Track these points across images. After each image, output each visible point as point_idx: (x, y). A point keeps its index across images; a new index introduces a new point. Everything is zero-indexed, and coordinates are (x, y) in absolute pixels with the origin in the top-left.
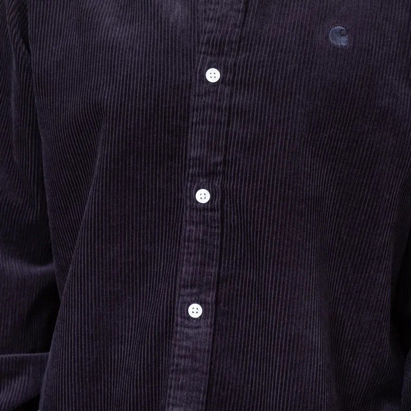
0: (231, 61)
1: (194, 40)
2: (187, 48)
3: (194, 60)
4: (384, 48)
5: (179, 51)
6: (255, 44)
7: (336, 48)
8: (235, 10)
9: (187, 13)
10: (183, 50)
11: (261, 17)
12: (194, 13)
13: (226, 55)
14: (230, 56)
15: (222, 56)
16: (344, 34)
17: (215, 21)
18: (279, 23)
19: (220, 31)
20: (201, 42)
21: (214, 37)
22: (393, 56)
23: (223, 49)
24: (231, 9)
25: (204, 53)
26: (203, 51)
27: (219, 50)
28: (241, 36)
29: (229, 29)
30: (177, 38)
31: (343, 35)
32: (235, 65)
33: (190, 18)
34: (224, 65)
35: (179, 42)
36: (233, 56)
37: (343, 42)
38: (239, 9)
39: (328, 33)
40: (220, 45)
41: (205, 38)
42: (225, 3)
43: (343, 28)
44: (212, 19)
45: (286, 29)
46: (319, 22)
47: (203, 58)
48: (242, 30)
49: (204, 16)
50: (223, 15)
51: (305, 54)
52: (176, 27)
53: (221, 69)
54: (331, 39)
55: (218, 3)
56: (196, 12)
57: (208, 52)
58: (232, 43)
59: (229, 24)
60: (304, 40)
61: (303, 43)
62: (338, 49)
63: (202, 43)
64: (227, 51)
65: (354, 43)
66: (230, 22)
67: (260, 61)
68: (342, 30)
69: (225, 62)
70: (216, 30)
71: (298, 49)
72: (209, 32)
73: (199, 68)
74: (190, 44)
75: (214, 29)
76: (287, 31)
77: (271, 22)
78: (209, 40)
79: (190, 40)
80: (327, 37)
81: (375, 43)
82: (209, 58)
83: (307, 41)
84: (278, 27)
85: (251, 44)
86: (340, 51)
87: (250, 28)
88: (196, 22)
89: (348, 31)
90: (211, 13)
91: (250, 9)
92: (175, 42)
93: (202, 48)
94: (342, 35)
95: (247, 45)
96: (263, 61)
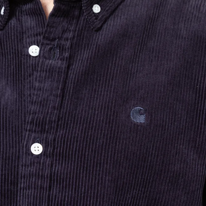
0: (51, 137)
1: (21, 119)
2: (15, 126)
3: (22, 136)
4: (176, 123)
5: (9, 129)
6: (71, 123)
7: (137, 126)
8: (54, 95)
9: (15, 97)
10: (12, 127)
11: (75, 101)
12: (21, 97)
13: (47, 132)
14: (50, 133)
15: (44, 133)
16: (143, 113)
17: (38, 105)
18: (89, 106)
19: (42, 112)
20: (27, 121)
21: (37, 118)
22: (182, 129)
23: (45, 128)
24: (51, 94)
25: (29, 131)
26: (28, 128)
27: (42, 128)
28: (59, 116)
29: (49, 111)
30: (8, 117)
31: (142, 114)
32: (54, 140)
33: (18, 100)
34: (46, 141)
35: (9, 121)
36: (53, 133)
37: (141, 119)
38: (57, 94)
39: (130, 113)
40: (42, 124)
41: (30, 119)
42: (46, 90)
43: (142, 108)
44: (35, 102)
45: (95, 110)
46: (122, 104)
47: (29, 135)
48: (60, 111)
49: (29, 99)
50: (44, 99)
51: (111, 131)
52: (6, 108)
53: (43, 144)
54: (132, 118)
55: (40, 89)
56: (23, 96)
57: (32, 130)
58: (52, 122)
59: (49, 107)
60: (110, 119)
61: (109, 122)
62: (138, 126)
63: (28, 122)
64: (48, 129)
65: (151, 120)
66: (50, 105)
67: (74, 137)
68: (141, 110)
69: (46, 138)
70: (39, 111)
71: (105, 127)
72: (33, 113)
73: (25, 143)
74: (18, 122)
75: (37, 111)
76: (96, 112)
77: (83, 104)
78: (33, 119)
79: (18, 119)
80: (129, 116)
81: (168, 119)
82: (33, 135)
83: (113, 120)
84: (89, 108)
85: (67, 124)
86: (139, 128)
87: (67, 110)
88: (23, 104)
89: (146, 111)
90: (35, 97)
91: (66, 94)
92: (6, 121)
93: (27, 126)
94: (141, 114)
95: (64, 124)
96: (77, 138)
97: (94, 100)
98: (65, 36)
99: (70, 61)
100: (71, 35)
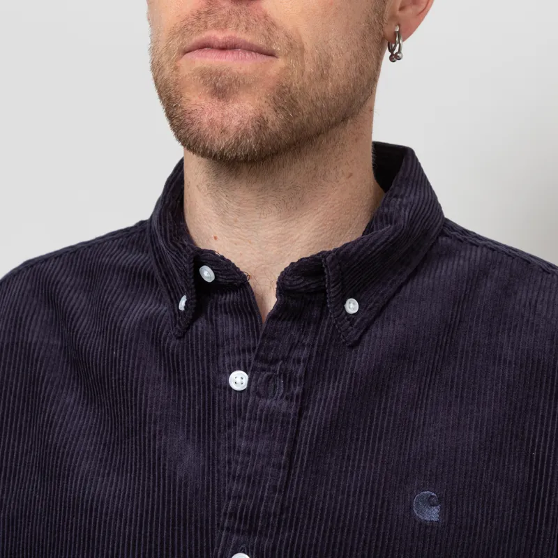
0: (267, 543)
1: (213, 507)
2: (202, 517)
3: (213, 537)
4: (494, 522)
5: (190, 523)
6: (304, 517)
7: (424, 526)
8: (273, 466)
9: (201, 464)
10: (196, 521)
11: (313, 476)
12: (213, 464)
13: (261, 533)
14: (266, 535)
15: (255, 535)
16: (436, 503)
17: (243, 482)
18: (338, 487)
19: (251, 496)
20: (223, 511)
21: (243, 505)
22: (506, 533)
23: (257, 526)
24: (268, 463)
25: (228, 529)
26: (226, 525)
27: (251, 525)
28: (282, 505)
29: (266, 495)
30: (188, 502)
31: (434, 506)
32: (274, 549)
33: (206, 470)
34: (258, 549)
35: (191, 509)
36: (271, 536)
37: (432, 514)
38: (280, 464)
39: (411, 503)
40: (252, 517)
41: (230, 508)
42: (260, 454)
43: (433, 494)
44: (239, 476)
45: (348, 496)
46: (398, 485)
47: (227, 536)
48: (284, 496)
49: (227, 468)
50: (256, 472)
51: (378, 535)
52: (186, 485)
53: (252, 554)
54: (415, 511)
55: (249, 453)
56: (216, 462)
57: (233, 527)
58: (270, 516)
59: (264, 487)
60: (376, 513)
61: (375, 519)
62: (426, 527)
63: (225, 514)
64: (262, 527)
65: (450, 516)
66: (266, 482)
67: (311, 545)
68: (432, 496)
69: (259, 543)
70: (246, 494)
71: (367, 527)
72: (235, 497)
73: (220, 552)
74: (208, 512)
75: (243, 492)
76: (351, 499)
77: (327, 484)
78: (235, 508)
79: (207, 506)
80: (411, 508)
81: (480, 515)
82: (235, 538)
83: (381, 515)
84: (337, 491)
85: (297, 519)
86: (428, 531)
87: (296, 493)
88: (216, 478)
89: (440, 499)
90: (239, 467)
91: (296, 464)
92: (185, 509)
93: (224, 521)
94: (431, 505)
95: (292, 520)
96: (316, 546)
97: (346, 476)
98: (295, 354)
99: (304, 401)
100: (304, 353)
